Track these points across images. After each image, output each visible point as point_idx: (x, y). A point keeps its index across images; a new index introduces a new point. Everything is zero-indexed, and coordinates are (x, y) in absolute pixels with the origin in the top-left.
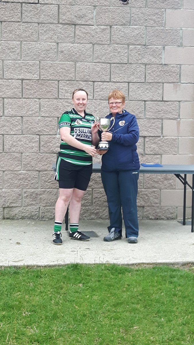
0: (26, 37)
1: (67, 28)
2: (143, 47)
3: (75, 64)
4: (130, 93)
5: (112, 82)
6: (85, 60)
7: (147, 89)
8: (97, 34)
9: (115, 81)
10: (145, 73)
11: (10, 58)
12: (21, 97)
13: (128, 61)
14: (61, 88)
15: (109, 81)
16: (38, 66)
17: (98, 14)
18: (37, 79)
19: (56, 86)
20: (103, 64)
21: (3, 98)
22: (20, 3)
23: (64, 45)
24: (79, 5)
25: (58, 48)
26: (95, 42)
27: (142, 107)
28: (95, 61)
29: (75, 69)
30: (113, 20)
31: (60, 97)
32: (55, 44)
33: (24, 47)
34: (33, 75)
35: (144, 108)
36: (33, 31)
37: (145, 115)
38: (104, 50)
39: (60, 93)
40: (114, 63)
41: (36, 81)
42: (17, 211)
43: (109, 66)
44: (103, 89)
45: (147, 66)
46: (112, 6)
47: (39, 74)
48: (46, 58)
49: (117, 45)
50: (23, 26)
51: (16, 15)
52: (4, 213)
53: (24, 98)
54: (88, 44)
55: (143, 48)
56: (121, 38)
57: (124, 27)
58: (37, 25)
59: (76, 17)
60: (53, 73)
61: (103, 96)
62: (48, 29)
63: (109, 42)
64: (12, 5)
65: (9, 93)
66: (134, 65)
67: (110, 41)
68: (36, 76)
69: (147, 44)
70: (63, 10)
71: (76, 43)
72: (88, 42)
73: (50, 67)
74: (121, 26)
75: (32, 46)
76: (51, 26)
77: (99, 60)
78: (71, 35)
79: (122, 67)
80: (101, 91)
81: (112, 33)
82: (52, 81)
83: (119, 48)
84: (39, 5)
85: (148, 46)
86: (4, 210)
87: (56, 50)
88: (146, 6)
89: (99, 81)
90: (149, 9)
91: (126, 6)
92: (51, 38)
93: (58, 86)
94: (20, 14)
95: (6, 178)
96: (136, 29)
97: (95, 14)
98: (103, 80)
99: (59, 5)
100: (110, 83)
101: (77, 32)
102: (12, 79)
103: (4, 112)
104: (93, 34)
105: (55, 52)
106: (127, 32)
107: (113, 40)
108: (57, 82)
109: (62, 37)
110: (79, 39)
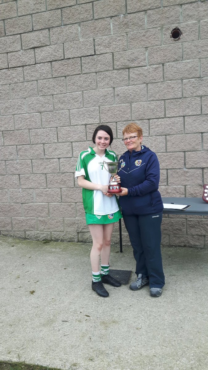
0: (86, 86)
1: (122, 73)
2: (198, 79)
3: (131, 105)
4: (186, 126)
5: (167, 118)
6: (140, 100)
7: (204, 121)
8: (150, 74)
9: (170, 116)
10: (201, 105)
11: (74, 107)
12: (85, 140)
13: (182, 95)
14: (119, 129)
15: (164, 117)
16: (98, 111)
17: (150, 54)
18: (98, 123)
19: (114, 127)
20: (157, 101)
21: (72, 142)
22: (79, 57)
23: (119, 89)
24: (132, 49)
25: (114, 93)
26: (149, 81)
27: (199, 139)
28: (149, 100)
29: (131, 109)
30: (165, 58)
31: (118, 137)
32: (111, 89)
33: (86, 95)
34: (95, 119)
35: (201, 139)
36: (91, 80)
37: (202, 147)
38: (157, 88)
39: (118, 133)
40: (169, 99)
41: (97, 124)
42: (88, 236)
43: (163, 103)
44: (158, 125)
45: (203, 98)
46: (164, 44)
47: (99, 119)
48: (104, 103)
49: (170, 82)
50: (83, 77)
51: (77, 69)
52: (78, 237)
53: (89, 141)
54: (142, 84)
55: (198, 81)
56: (174, 74)
57: (176, 63)
58: (95, 74)
59: (129, 61)
60: (111, 116)
61: (158, 132)
62: (105, 76)
63: (162, 79)
64: (73, 60)
65: (76, 138)
66: (189, 99)
67: (164, 78)
68: (97, 120)
69: (202, 76)
70: (117, 56)
71: (130, 85)
72: (142, 83)
73: (109, 110)
74: (174, 63)
75: (92, 94)
76: (107, 73)
77: (153, 98)
78: (126, 79)
79: (176, 102)
80: (156, 128)
81: (164, 70)
82: (111, 123)
83: (172, 84)
84: (96, 56)
85: (203, 77)
86: (78, 235)
87: (112, 95)
88: (199, 38)
89: (154, 118)
90: (203, 40)
91: (177, 42)
92: (108, 84)
93: (117, 127)
94: (80, 68)
95: (78, 208)
96: (189, 63)
97: (147, 55)
98: (158, 117)
99: (113, 53)
100: (165, 119)
101: (130, 75)
102: (77, 125)
103: (73, 154)
104: (146, 74)
105: (112, 96)
106: (180, 66)
107: (166, 77)
108: (115, 123)
109: (117, 82)
110: (133, 81)
